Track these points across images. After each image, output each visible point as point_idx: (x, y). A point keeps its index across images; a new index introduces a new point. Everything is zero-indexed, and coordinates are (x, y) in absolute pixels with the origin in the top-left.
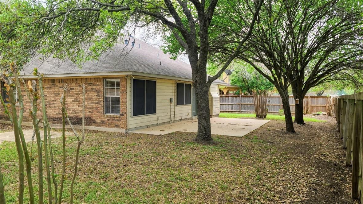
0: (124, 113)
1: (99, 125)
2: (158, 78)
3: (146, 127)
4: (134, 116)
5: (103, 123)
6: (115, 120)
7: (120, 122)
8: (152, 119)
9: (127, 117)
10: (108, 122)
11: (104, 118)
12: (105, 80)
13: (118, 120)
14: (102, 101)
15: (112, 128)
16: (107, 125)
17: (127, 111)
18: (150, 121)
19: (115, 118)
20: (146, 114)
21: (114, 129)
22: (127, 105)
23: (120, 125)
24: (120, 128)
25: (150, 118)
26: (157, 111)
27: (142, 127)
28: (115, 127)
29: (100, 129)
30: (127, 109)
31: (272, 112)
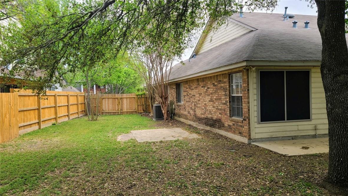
0: (246, 118)
1: (227, 130)
2: (314, 66)
3: (291, 138)
4: (262, 122)
5: (229, 129)
6: (239, 126)
7: (243, 129)
8: (300, 128)
9: (249, 123)
10: (233, 127)
11: (231, 122)
12: (231, 75)
13: (241, 126)
14: (228, 102)
15: (236, 136)
16: (233, 131)
17: (249, 115)
18: (298, 130)
19: (239, 124)
20: (287, 120)
21: (238, 136)
22: (249, 107)
23: (243, 132)
25: (298, 125)
26: (313, 116)
27: (281, 138)
28: (239, 134)
30: (249, 113)
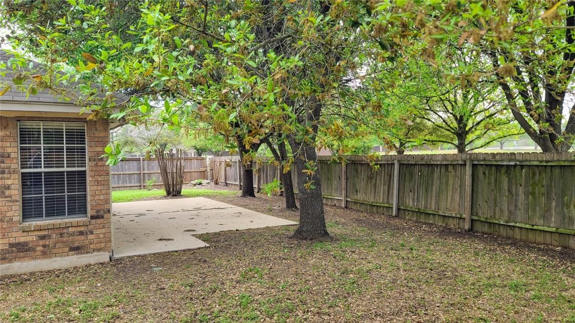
0: (102, 213)
1: (2, 259)
5: (21, 250)
6: (73, 234)
7: (90, 237)
10: (41, 242)
11: (25, 234)
12: (18, 123)
13: (81, 233)
15: (58, 259)
16: (39, 253)
19: (70, 230)
21: (67, 258)
23: (91, 243)
24: (88, 252)
28: (71, 253)
29: (8, 269)
31: (128, 185)
